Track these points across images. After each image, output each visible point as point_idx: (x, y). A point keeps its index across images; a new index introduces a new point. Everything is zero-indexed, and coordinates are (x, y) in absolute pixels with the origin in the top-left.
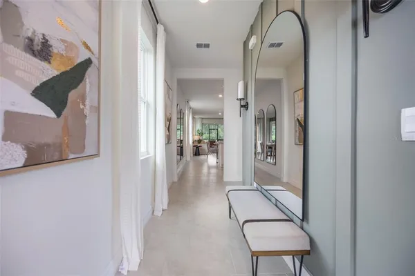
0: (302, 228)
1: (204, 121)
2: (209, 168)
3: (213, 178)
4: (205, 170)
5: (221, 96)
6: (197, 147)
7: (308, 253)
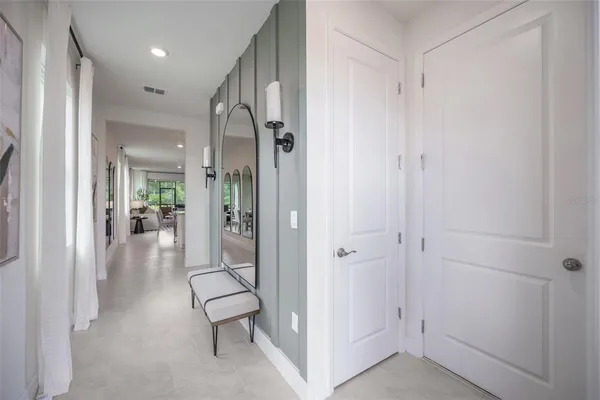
0: (256, 295)
1: (150, 176)
2: (162, 250)
3: (168, 265)
4: (154, 255)
5: (180, 146)
6: (139, 220)
7: (258, 312)
